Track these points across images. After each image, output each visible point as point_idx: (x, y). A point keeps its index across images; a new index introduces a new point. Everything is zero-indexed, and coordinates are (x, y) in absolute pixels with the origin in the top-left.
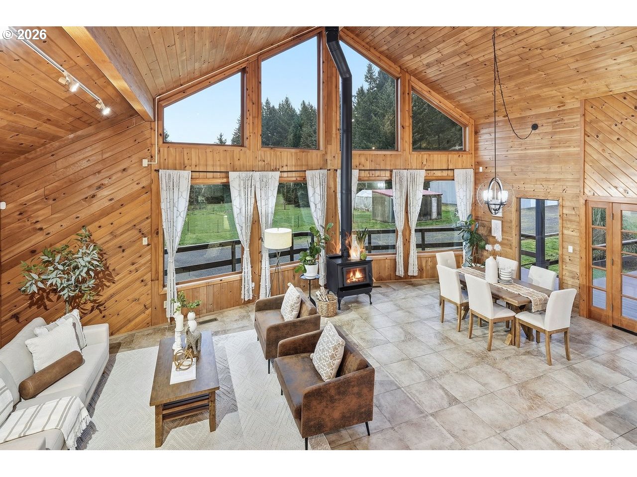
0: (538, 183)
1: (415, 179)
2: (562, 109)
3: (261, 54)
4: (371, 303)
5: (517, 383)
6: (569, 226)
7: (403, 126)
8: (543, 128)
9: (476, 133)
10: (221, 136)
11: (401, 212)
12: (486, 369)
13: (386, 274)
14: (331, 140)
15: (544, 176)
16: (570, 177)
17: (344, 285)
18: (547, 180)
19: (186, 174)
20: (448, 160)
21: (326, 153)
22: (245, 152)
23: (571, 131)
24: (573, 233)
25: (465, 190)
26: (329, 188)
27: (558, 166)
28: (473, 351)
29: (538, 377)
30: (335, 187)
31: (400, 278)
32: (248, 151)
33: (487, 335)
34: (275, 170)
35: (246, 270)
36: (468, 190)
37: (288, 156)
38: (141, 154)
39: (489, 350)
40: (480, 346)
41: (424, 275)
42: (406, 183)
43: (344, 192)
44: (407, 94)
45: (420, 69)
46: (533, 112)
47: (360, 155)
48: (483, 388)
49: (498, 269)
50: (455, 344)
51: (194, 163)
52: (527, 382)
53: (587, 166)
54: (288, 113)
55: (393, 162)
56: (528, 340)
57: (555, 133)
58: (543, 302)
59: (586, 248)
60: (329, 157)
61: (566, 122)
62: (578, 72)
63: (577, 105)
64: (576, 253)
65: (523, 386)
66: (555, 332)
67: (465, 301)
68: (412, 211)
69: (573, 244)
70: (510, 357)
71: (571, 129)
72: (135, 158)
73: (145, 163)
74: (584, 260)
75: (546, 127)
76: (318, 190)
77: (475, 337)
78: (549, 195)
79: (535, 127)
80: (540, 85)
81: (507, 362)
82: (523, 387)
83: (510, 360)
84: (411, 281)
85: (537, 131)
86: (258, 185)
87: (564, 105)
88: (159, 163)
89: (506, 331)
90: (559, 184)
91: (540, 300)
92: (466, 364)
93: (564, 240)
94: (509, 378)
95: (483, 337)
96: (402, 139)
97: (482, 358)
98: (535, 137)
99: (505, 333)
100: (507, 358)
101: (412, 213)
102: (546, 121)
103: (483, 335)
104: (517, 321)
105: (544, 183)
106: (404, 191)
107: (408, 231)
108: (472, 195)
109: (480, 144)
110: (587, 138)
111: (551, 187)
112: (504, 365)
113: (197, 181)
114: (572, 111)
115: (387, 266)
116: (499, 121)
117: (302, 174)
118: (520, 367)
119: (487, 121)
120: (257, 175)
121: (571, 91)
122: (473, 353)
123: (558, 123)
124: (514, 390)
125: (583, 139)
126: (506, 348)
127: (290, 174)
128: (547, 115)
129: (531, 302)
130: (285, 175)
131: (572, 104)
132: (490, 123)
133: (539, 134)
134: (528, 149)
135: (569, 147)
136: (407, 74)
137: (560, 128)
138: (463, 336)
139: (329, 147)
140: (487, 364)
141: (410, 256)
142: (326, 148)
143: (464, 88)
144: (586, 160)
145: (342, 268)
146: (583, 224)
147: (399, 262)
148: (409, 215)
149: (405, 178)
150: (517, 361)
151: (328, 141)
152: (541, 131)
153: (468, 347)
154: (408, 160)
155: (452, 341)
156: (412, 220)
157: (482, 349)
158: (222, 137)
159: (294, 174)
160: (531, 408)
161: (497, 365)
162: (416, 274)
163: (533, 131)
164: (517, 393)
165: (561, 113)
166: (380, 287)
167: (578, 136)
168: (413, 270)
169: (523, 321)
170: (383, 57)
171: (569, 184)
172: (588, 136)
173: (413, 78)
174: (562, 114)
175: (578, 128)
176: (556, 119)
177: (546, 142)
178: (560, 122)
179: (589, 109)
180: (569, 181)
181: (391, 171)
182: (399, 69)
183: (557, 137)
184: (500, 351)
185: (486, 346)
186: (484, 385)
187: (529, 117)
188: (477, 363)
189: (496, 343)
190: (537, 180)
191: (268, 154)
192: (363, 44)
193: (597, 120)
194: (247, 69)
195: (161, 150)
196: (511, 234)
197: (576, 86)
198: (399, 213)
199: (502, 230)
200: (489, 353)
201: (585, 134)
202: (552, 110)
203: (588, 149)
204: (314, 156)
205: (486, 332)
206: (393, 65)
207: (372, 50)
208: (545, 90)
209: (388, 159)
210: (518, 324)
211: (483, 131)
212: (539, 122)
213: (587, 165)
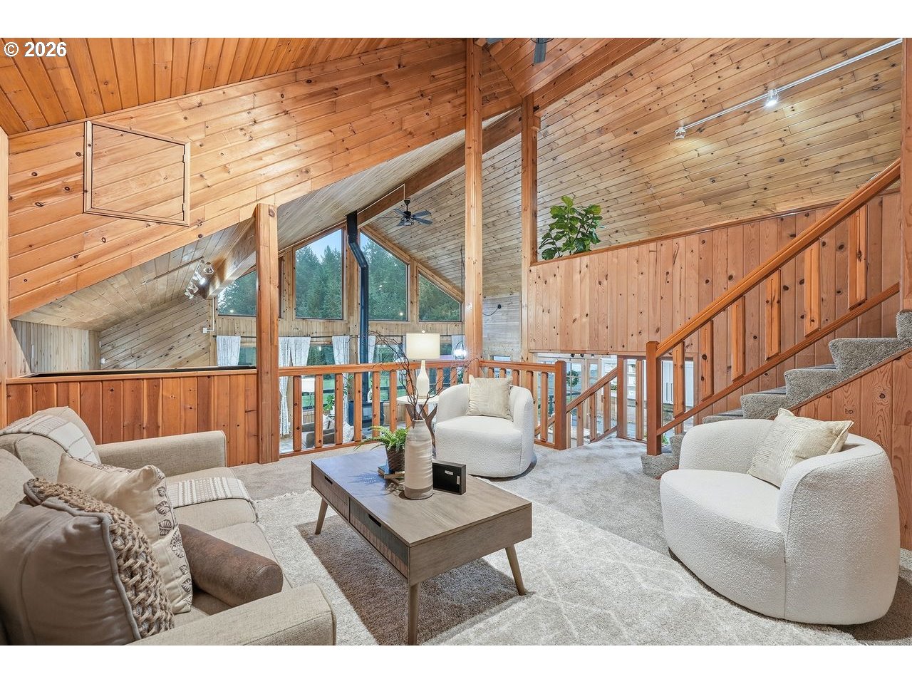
0: (501, 345)
2: (512, 296)
3: (295, 246)
7: (411, 302)
8: (505, 307)
14: (353, 313)
15: (503, 340)
16: (515, 341)
18: (505, 343)
19: (237, 339)
20: (447, 329)
21: (349, 322)
22: (282, 323)
23: (516, 311)
26: (351, 350)
27: (510, 333)
30: (357, 350)
32: (285, 322)
34: (307, 336)
35: (284, 412)
37: (317, 326)
38: (201, 324)
43: (362, 352)
44: (415, 277)
45: (424, 260)
46: (498, 296)
47: (377, 324)
51: (242, 330)
54: (307, 261)
55: (403, 330)
57: (509, 312)
60: (351, 326)
61: (514, 305)
71: (516, 309)
72: (197, 327)
73: (205, 330)
75: (507, 307)
76: (342, 351)
79: (499, 307)
85: (501, 310)
86: (293, 348)
87: (513, 294)
88: (216, 331)
90: (510, 345)
96: (411, 312)
98: (499, 313)
111: (507, 347)
113: (245, 344)
117: (329, 339)
120: (292, 340)
123: (510, 305)
127: (319, 339)
128: (508, 299)
130: (315, 339)
133: (501, 312)
134: (496, 322)
135: (515, 321)
136: (415, 262)
139: (351, 318)
142: (348, 318)
151: (350, 314)
154: (416, 328)
159: (322, 339)
163: (499, 310)
165: (512, 298)
170: (395, 248)
173: (419, 265)
176: (509, 302)
177: (504, 317)
180: (515, 343)
181: (402, 336)
182: (408, 258)
183: (510, 314)
187: (499, 299)
190: (500, 343)
191: (301, 324)
192: (380, 237)
194: (284, 258)
195: (217, 320)
202: (507, 296)
204: (339, 326)
206: (403, 253)
207: (387, 242)
209: (400, 326)
212: (502, 304)
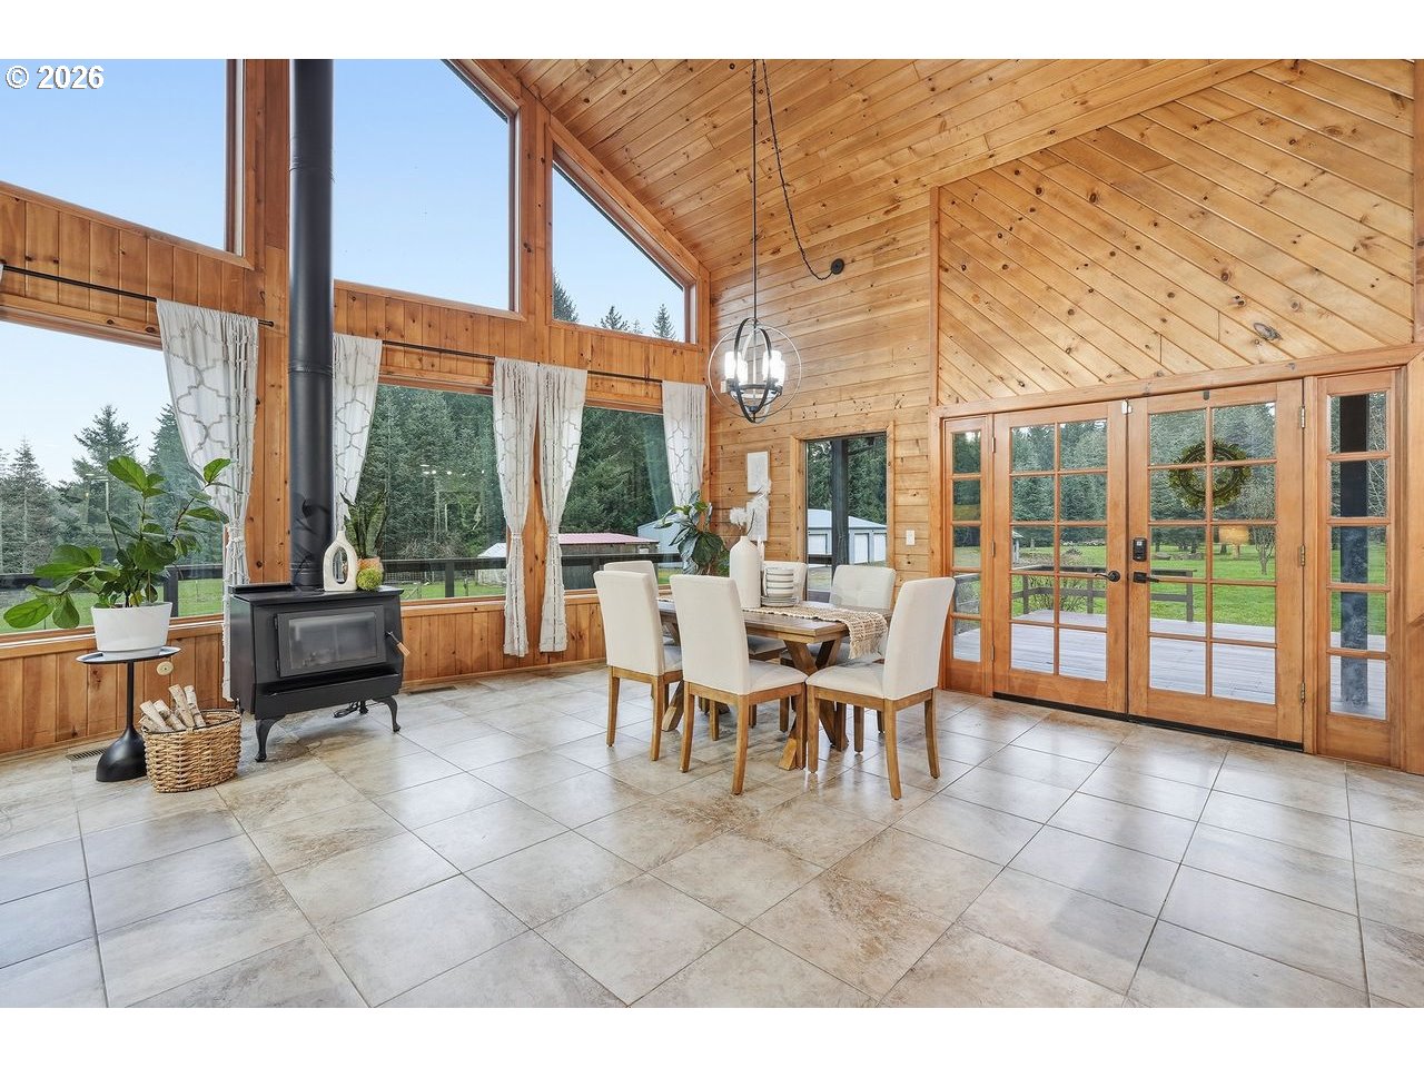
0: (844, 396)
1: (561, 392)
2: (893, 215)
4: (396, 729)
5: (819, 870)
6: (907, 484)
7: (525, 245)
8: (855, 265)
9: (713, 301)
10: (109, 414)
11: (520, 477)
12: (727, 849)
13: (476, 653)
15: (855, 378)
16: (909, 370)
17: (279, 673)
18: (864, 386)
20: (647, 359)
21: (259, 270)
23: (911, 264)
24: (917, 500)
25: (687, 435)
27: (886, 348)
28: (691, 804)
29: (874, 839)
31: (517, 661)
33: (732, 757)
36: (694, 434)
39: (738, 791)
40: (709, 787)
41: (586, 649)
42: (534, 398)
43: (299, 367)
44: (539, 162)
45: (573, 91)
46: (835, 233)
48: (714, 918)
49: (762, 573)
50: (638, 794)
52: (847, 861)
53: (944, 339)
55: (497, 338)
56: (834, 751)
57: (879, 274)
58: (873, 631)
59: (941, 528)
60: (272, 288)
61: (901, 244)
62: (933, 90)
63: (925, 201)
64: (920, 545)
65: (837, 877)
66: (907, 702)
67: (672, 667)
68: (550, 475)
69: (916, 523)
70: (794, 800)
71: (913, 258)
74: (937, 557)
75: (861, 263)
77: (701, 767)
78: (868, 421)
79: (838, 266)
80: (852, 139)
81: (785, 816)
82: (841, 879)
83: (795, 807)
84: (549, 669)
85: (842, 276)
87: (898, 207)
89: (780, 740)
90: (886, 390)
91: (868, 626)
92: (665, 847)
93: (898, 519)
94: (795, 860)
95: (724, 762)
96: (525, 280)
97: (716, 819)
98: (836, 291)
99: (780, 744)
100: (786, 805)
101: (550, 483)
102: (859, 249)
103: (721, 757)
104: (811, 696)
105: (856, 395)
106: (529, 420)
107: (540, 533)
108: (703, 447)
109: (721, 327)
110: (943, 274)
111: (871, 400)
112: (780, 827)
114: (914, 216)
115: (476, 631)
116: (762, 266)
118: (824, 821)
119: (738, 269)
121: (915, 159)
122: (692, 810)
123: (885, 249)
124: (814, 895)
125: (935, 276)
126: (784, 778)
128: (864, 236)
129: (845, 632)
130: (46, 292)
131: (917, 201)
132: (742, 274)
133: (845, 282)
134: (825, 321)
135: (908, 301)
137: (889, 261)
138: (668, 769)
139: (272, 253)
140: (733, 832)
141: (545, 600)
143: (682, 161)
144: (942, 325)
145: (276, 616)
146: (936, 473)
147: (512, 618)
148: (543, 487)
149: (533, 386)
150: (815, 805)
152: (852, 274)
153: (677, 795)
154: (543, 341)
155: (630, 788)
156: (550, 501)
157: (717, 792)
158: (113, 417)
160: (872, 950)
161: (759, 830)
162: (561, 647)
163: (834, 278)
164: (822, 904)
165: (891, 225)
166: (450, 688)
167: (924, 273)
168: (554, 637)
169: (826, 690)
171: (905, 387)
172: (947, 270)
173: (554, 121)
174: (894, 228)
175: (925, 255)
176: (881, 242)
177: (859, 298)
178: (889, 248)
179: (947, 207)
180: (907, 380)
181: (491, 360)
182: (516, 84)
183: (884, 283)
184: (766, 790)
185: (728, 781)
186: (716, 905)
187: (824, 245)
188: (700, 838)
189: (756, 772)
190: (841, 389)
193: (963, 233)
196: (788, 527)
197: (926, 143)
198: (514, 480)
199: (769, 524)
200: (739, 800)
201: (940, 266)
202: (873, 222)
203: (947, 301)
205: (730, 749)
208: (862, 157)
209: (484, 327)
210: (813, 703)
211: (729, 294)
212: (846, 255)
213: (943, 336)
